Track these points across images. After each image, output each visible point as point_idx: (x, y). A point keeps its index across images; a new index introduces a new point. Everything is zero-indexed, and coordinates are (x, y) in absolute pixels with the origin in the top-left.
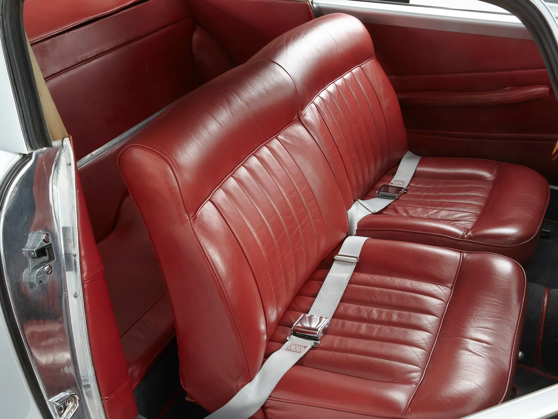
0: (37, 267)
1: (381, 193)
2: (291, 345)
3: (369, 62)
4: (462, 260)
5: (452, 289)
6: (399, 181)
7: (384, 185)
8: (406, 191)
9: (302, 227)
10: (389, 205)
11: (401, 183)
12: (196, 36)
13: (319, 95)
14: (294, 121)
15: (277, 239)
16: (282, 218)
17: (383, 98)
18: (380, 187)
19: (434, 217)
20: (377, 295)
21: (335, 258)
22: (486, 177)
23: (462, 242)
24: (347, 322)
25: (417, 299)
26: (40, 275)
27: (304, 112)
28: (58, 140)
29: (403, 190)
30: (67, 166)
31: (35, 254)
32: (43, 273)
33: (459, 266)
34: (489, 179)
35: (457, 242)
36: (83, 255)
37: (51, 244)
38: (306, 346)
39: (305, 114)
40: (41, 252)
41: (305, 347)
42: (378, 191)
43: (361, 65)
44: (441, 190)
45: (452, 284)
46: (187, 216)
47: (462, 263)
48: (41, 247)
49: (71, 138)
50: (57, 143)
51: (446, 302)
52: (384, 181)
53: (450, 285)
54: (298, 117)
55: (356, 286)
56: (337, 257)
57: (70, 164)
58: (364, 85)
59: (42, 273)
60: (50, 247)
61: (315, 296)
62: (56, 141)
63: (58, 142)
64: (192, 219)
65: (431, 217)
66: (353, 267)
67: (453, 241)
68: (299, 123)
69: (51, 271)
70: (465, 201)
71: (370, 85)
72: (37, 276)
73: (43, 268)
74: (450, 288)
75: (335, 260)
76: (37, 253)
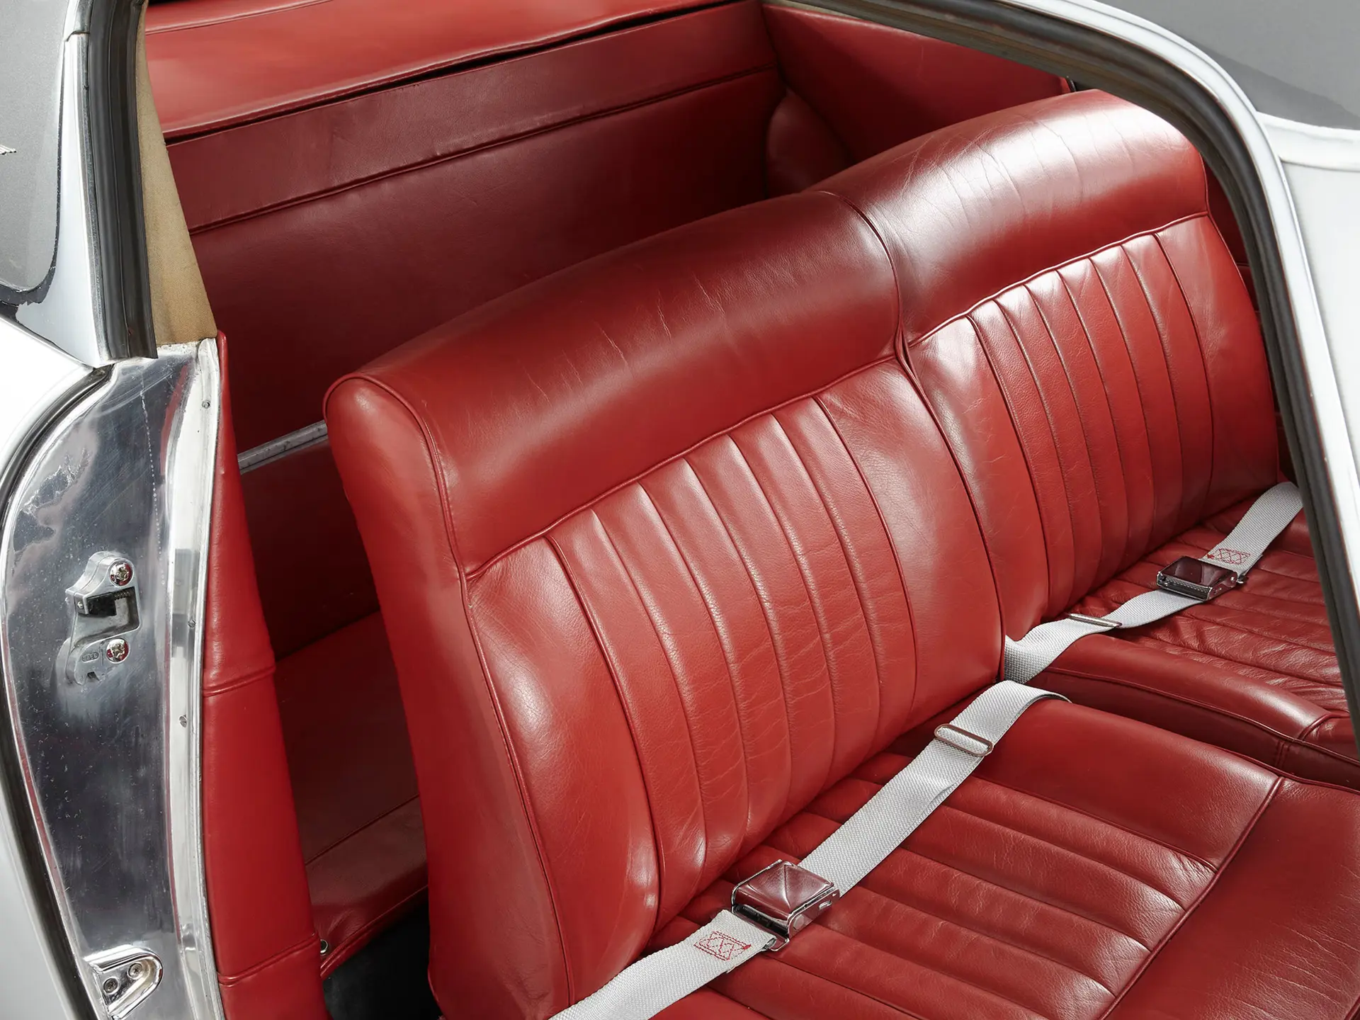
0: (91, 638)
1: (1169, 578)
2: (714, 937)
3: (1184, 224)
4: (1273, 797)
5: (1216, 873)
6: (1233, 552)
7: (1186, 560)
8: (1242, 582)
9: (837, 640)
10: (1179, 613)
11: (1235, 558)
12: (782, 118)
13: (998, 300)
14: (880, 359)
15: (739, 658)
16: (774, 608)
17: (1210, 323)
18: (1169, 563)
19: (1272, 662)
20: (1006, 851)
21: (937, 733)
23: (1297, 748)
24: (899, 906)
25: (1106, 884)
26: (91, 659)
27: (927, 341)
28: (186, 343)
29: (1232, 579)
30: (202, 410)
31: (85, 607)
32: (100, 654)
33: (1256, 814)
35: (1286, 747)
36: (214, 627)
37: (133, 588)
39: (928, 344)
40: (101, 606)
41: (748, 948)
42: (1162, 573)
43: (1157, 232)
45: (1222, 860)
47: (1269, 805)
48: (104, 592)
49: (223, 340)
50: (184, 350)
51: (1186, 907)
52: (1186, 544)
53: (1216, 862)
54: (892, 352)
55: (963, 815)
56: (943, 731)
57: (209, 405)
58: (1154, 284)
59: (97, 655)
60: (129, 595)
61: (842, 820)
62: (182, 345)
63: (186, 346)
64: (468, 581)
66: (972, 765)
68: (895, 366)
69: (124, 652)
71: (1173, 285)
72: (83, 659)
73: (103, 643)
74: (1211, 869)
75: (935, 737)
76: (89, 605)
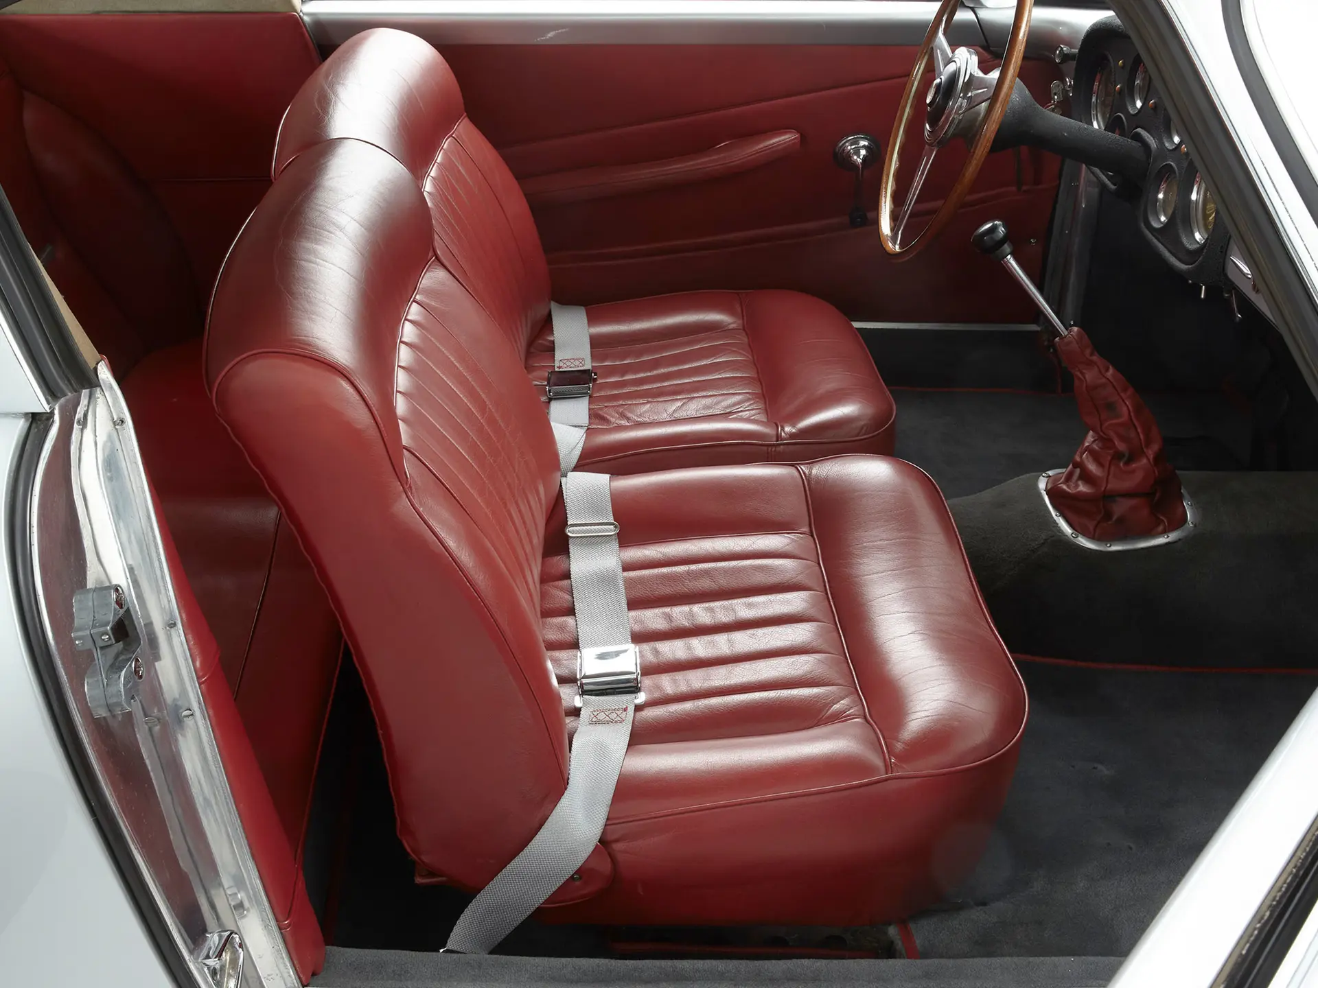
0: (115, 667)
1: (553, 389)
2: (595, 714)
3: (461, 124)
5: (812, 535)
6: (570, 360)
7: (552, 373)
8: (596, 377)
11: (577, 363)
14: (430, 259)
19: (685, 415)
21: (567, 533)
22: (724, 324)
23: (782, 447)
29: (593, 375)
30: (117, 427)
31: (112, 637)
33: (805, 491)
34: (732, 326)
35: (773, 449)
37: (128, 609)
38: (625, 707)
41: (625, 710)
42: (549, 386)
43: (453, 134)
44: (656, 364)
45: (808, 526)
46: (399, 483)
48: (117, 618)
49: (106, 360)
51: (817, 562)
53: (805, 529)
54: (433, 251)
56: (570, 531)
57: (122, 422)
58: (470, 175)
59: (131, 679)
64: (408, 489)
65: (677, 415)
67: (765, 448)
68: (436, 263)
69: (142, 668)
70: (719, 374)
71: (478, 172)
72: (124, 685)
73: (130, 665)
74: (808, 534)
75: (568, 537)
76: (113, 634)
